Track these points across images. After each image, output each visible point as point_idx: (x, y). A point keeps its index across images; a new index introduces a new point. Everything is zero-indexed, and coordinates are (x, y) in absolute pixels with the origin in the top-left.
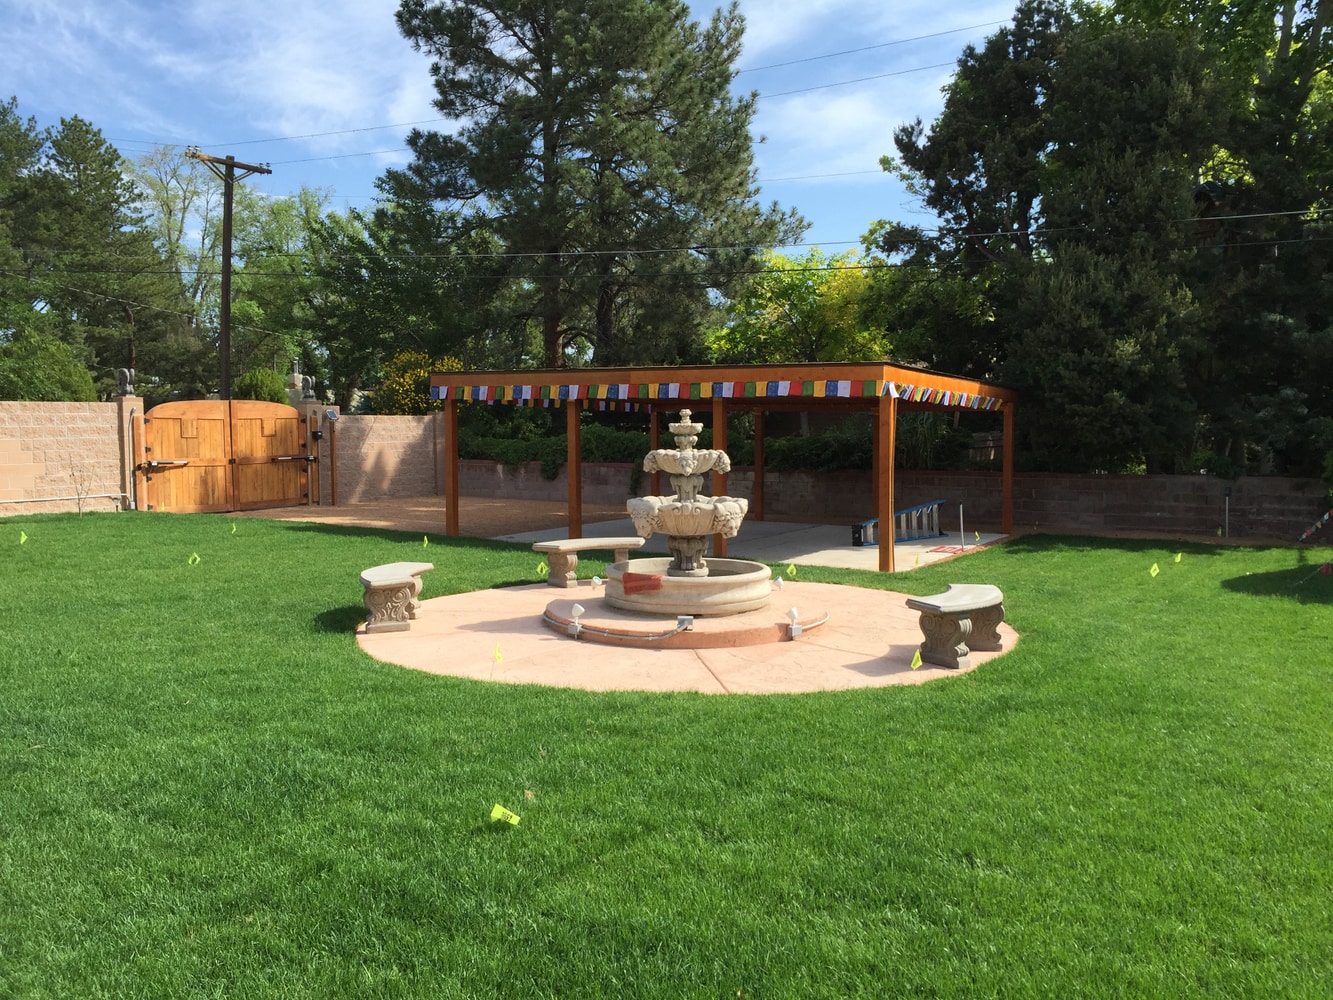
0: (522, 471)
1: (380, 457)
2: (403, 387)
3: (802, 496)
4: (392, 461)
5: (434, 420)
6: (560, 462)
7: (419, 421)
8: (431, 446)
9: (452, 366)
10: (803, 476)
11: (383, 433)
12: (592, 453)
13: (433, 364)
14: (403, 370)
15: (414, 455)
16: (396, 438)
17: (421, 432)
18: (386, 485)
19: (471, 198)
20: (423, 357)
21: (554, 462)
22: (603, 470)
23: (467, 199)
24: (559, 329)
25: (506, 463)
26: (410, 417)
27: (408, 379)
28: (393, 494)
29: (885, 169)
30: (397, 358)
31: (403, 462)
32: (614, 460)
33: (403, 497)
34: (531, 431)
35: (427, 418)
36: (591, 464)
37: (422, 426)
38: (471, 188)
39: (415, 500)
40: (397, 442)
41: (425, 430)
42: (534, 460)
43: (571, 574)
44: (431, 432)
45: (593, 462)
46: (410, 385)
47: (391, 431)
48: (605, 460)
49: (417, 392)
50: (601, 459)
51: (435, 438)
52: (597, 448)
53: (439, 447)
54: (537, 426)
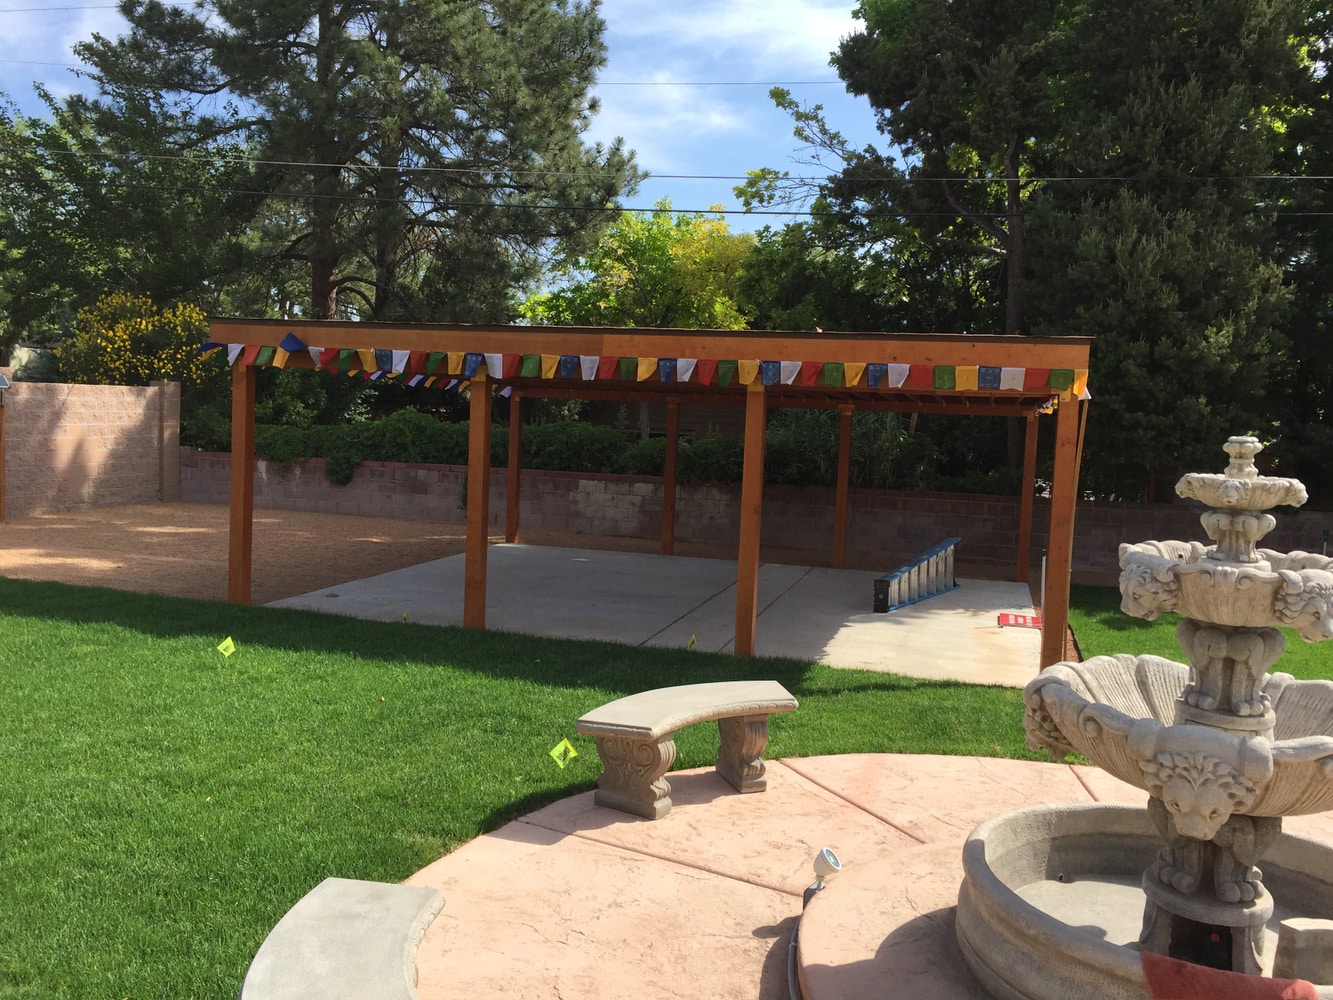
0: (298, 471)
1: (79, 449)
2: (113, 344)
3: (711, 518)
4: (97, 456)
5: (161, 393)
6: (357, 461)
7: (139, 395)
8: (156, 433)
9: (191, 317)
10: (715, 492)
11: (82, 410)
12: (406, 450)
13: (159, 312)
14: (113, 320)
15: (132, 444)
16: (102, 419)
17: (140, 410)
18: (87, 490)
19: (211, 92)
20: (145, 302)
21: (348, 460)
22: (422, 473)
23: (206, 93)
24: (332, 278)
25: (272, 459)
26: (124, 388)
27: (120, 332)
28: (97, 502)
29: (778, 105)
30: (102, 301)
31: (113, 454)
32: (436, 459)
33: (110, 505)
34: (298, 413)
35: (151, 390)
36: (405, 465)
37: (144, 402)
38: (213, 78)
39: (130, 511)
40: (105, 425)
41: (148, 407)
42: (316, 455)
43: (661, 785)
44: (156, 412)
45: (406, 462)
46: (124, 341)
47: (93, 407)
48: (425, 459)
49: (135, 351)
50: (420, 460)
51: (161, 419)
52: (413, 442)
53: (167, 434)
54: (307, 406)
